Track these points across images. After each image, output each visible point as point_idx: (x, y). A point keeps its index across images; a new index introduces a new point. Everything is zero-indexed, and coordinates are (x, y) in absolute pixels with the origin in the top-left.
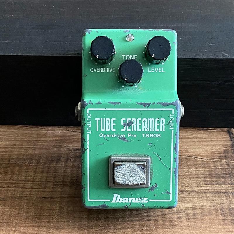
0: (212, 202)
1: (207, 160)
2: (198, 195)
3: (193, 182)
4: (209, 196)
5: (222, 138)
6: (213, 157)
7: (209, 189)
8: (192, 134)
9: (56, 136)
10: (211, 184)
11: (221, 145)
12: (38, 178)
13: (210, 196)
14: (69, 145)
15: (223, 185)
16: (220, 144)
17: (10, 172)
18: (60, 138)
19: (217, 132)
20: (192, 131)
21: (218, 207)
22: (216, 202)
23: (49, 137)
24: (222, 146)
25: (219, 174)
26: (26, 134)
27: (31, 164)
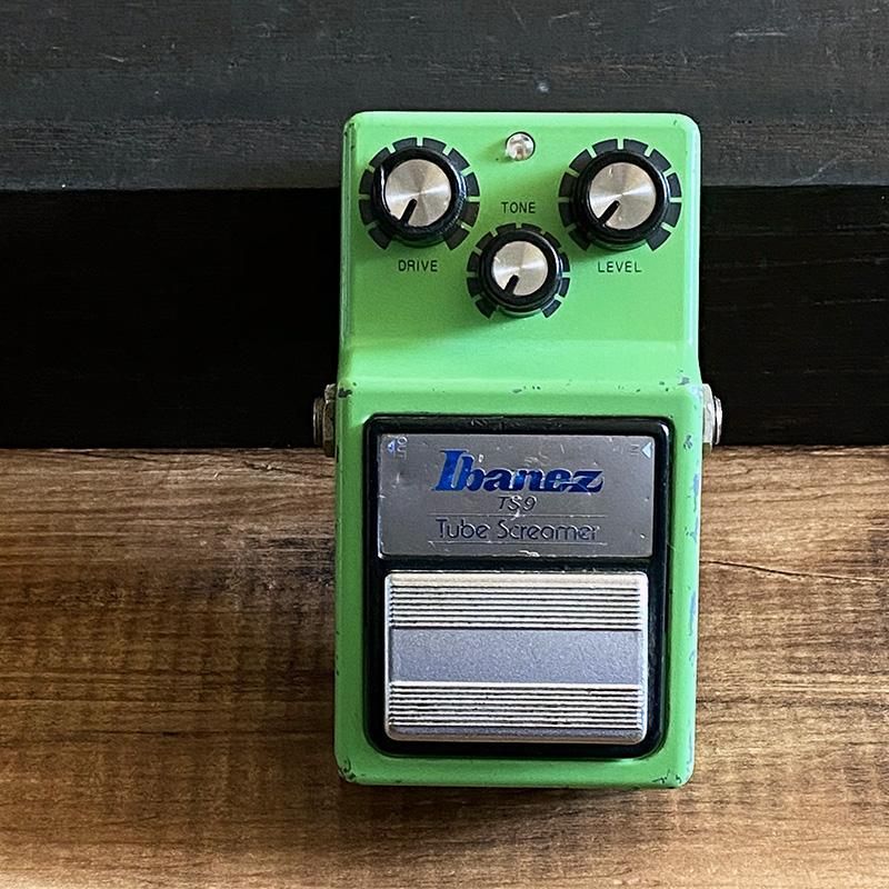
0: (815, 738)
1: (803, 579)
2: (762, 714)
3: (745, 663)
4: (803, 718)
5: (865, 484)
6: (826, 566)
7: (804, 692)
8: (750, 470)
9: (201, 491)
10: (815, 672)
11: (862, 515)
12: (142, 660)
13: (808, 717)
14: (256, 527)
15: (859, 677)
16: (858, 511)
17: (33, 637)
18: (219, 499)
19: (849, 459)
20: (747, 457)
21: (836, 756)
22: (830, 738)
23: (177, 493)
24: (866, 517)
25: (844, 635)
26: (85, 482)
27: (114, 605)
